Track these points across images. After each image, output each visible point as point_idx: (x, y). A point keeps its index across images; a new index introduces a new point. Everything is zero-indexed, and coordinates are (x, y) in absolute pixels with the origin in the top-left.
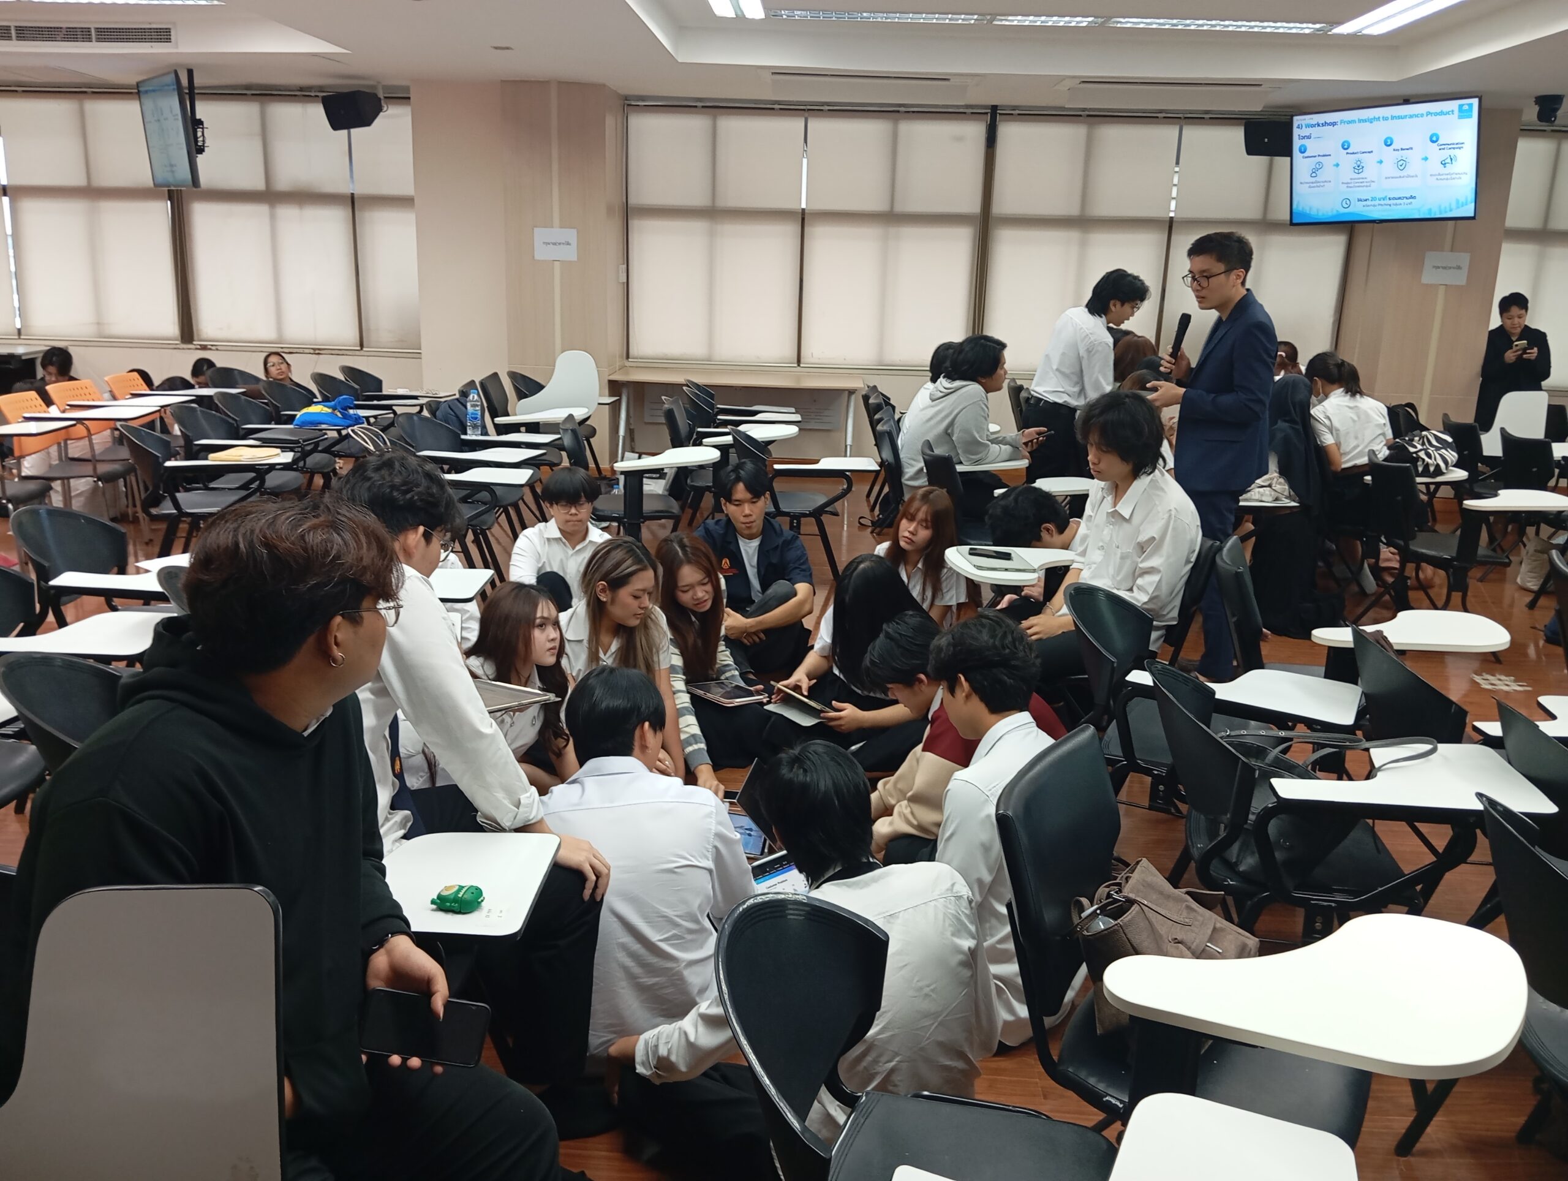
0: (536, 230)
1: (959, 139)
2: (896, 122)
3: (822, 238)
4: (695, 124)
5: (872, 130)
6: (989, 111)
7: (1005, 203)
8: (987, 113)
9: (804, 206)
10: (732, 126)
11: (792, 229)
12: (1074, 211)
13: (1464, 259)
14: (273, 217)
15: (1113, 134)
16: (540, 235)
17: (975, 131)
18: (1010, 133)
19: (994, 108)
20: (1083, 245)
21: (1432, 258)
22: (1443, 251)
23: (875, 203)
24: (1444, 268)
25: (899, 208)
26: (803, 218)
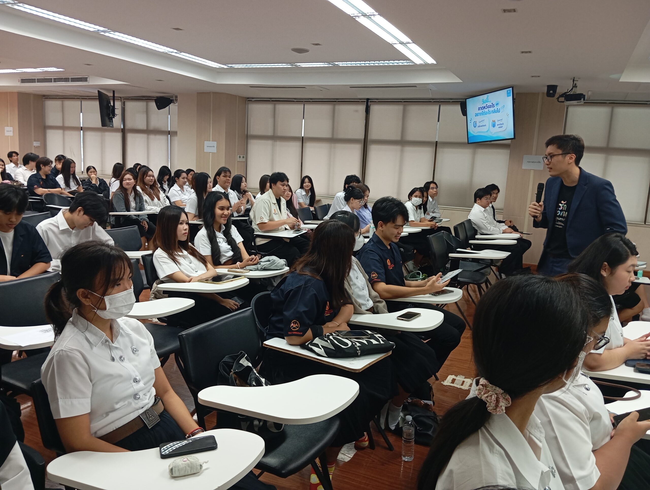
0: (205, 142)
1: (357, 111)
2: (335, 105)
3: (309, 147)
4: (269, 107)
5: (327, 108)
6: (366, 100)
7: (374, 135)
8: (365, 101)
9: (303, 135)
10: (281, 107)
11: (299, 144)
12: (398, 138)
14: (148, 139)
15: (414, 109)
17: (362, 108)
18: (375, 109)
19: (368, 99)
20: (402, 151)
21: (526, 158)
22: (531, 154)
23: (327, 134)
24: (533, 162)
25: (336, 137)
26: (303, 140)
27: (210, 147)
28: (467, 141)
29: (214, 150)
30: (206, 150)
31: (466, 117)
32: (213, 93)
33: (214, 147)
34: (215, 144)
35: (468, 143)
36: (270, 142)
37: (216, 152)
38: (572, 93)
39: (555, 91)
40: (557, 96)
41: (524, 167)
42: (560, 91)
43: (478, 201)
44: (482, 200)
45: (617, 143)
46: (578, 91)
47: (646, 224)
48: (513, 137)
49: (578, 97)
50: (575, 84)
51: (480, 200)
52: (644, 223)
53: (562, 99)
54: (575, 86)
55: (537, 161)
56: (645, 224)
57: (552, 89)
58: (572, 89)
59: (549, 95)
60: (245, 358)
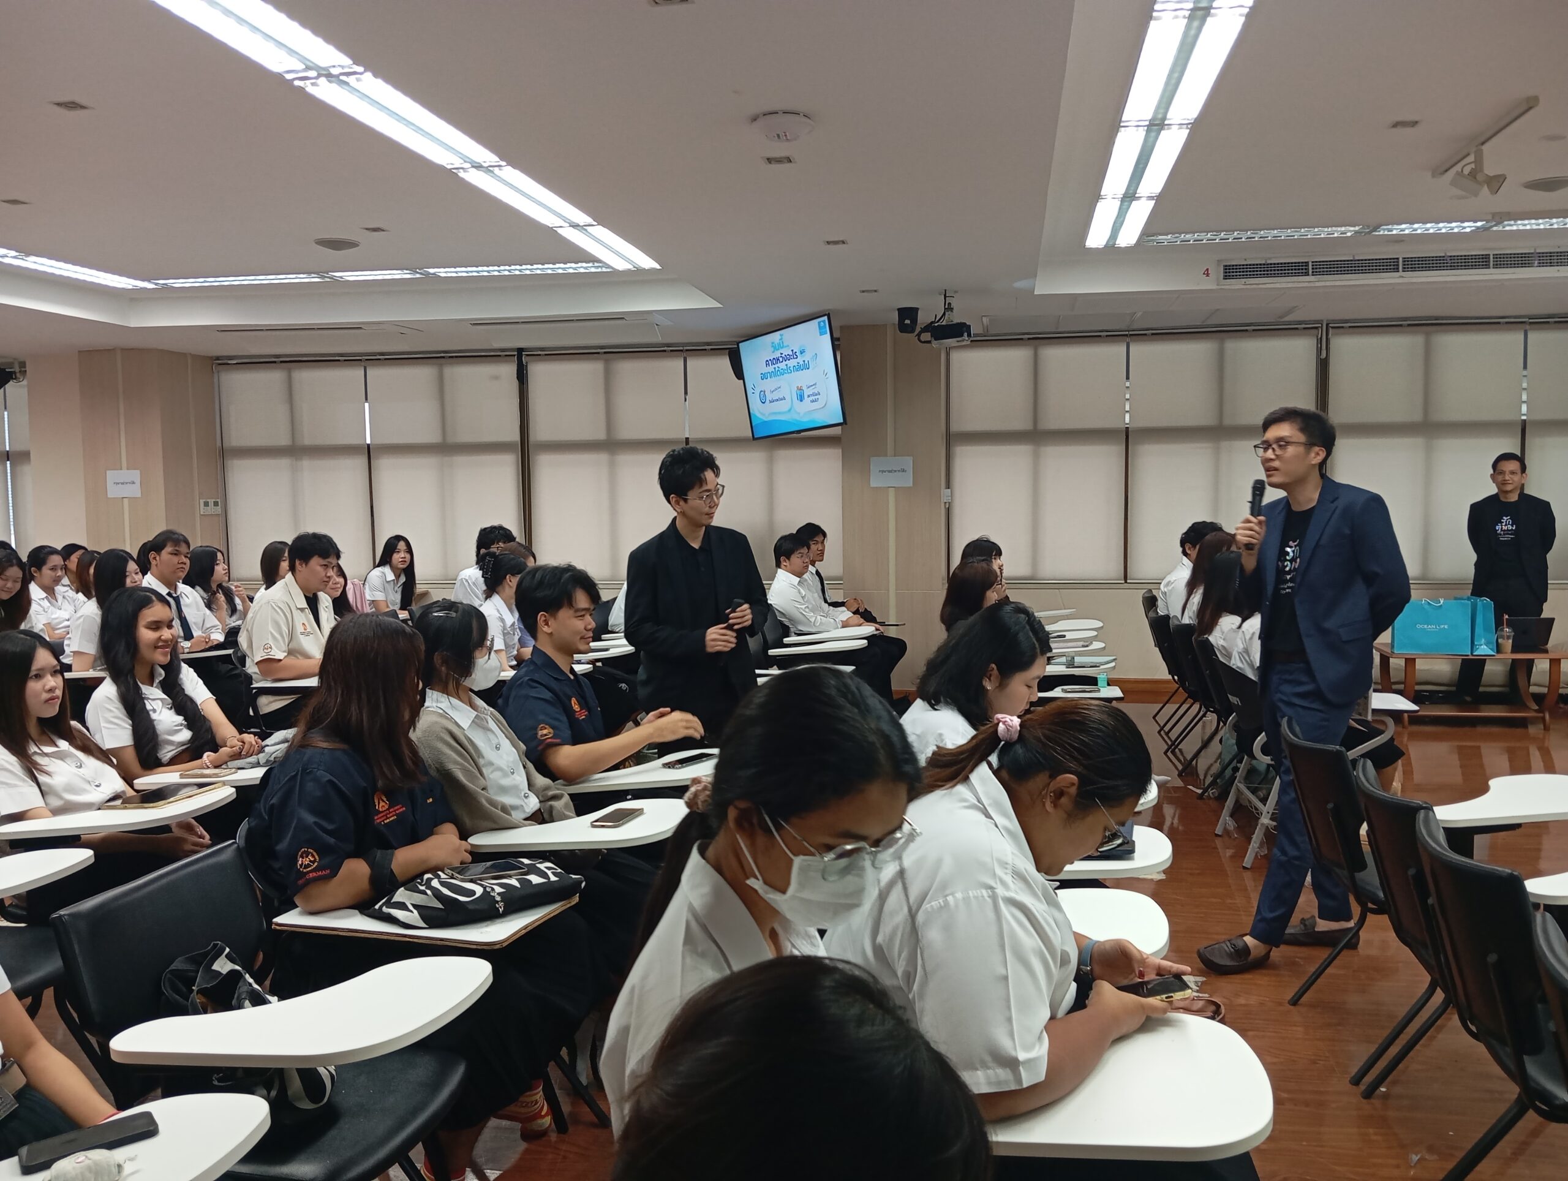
0: (108, 472)
1: (496, 378)
2: (441, 366)
3: (385, 466)
4: (274, 377)
5: (424, 374)
6: (516, 353)
7: (540, 431)
8: (514, 355)
9: (368, 441)
10: (305, 377)
11: (361, 462)
12: (601, 435)
13: (908, 462)
15: (627, 368)
16: (112, 476)
17: (509, 370)
18: (540, 372)
19: (520, 351)
20: (612, 465)
21: (876, 464)
22: (886, 455)
23: (429, 435)
24: (890, 472)
25: (451, 440)
26: (369, 451)
27: (122, 484)
28: (751, 435)
29: (135, 491)
30: (113, 492)
31: (742, 381)
32: (123, 350)
33: (134, 483)
34: (135, 475)
35: (754, 438)
36: (284, 462)
37: (139, 495)
38: (944, 323)
39: (914, 321)
40: (918, 330)
41: (873, 484)
42: (923, 319)
43: (785, 564)
44: (791, 559)
45: (1052, 421)
46: (956, 318)
47: (1128, 581)
48: (842, 421)
49: (958, 330)
50: (949, 304)
51: (787, 561)
52: (1123, 582)
53: (926, 336)
54: (949, 308)
55: (899, 469)
56: (1126, 582)
57: (908, 315)
58: (944, 314)
59: (903, 328)
60: (226, 956)
